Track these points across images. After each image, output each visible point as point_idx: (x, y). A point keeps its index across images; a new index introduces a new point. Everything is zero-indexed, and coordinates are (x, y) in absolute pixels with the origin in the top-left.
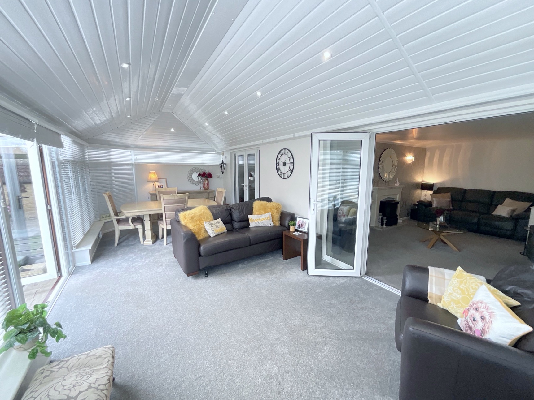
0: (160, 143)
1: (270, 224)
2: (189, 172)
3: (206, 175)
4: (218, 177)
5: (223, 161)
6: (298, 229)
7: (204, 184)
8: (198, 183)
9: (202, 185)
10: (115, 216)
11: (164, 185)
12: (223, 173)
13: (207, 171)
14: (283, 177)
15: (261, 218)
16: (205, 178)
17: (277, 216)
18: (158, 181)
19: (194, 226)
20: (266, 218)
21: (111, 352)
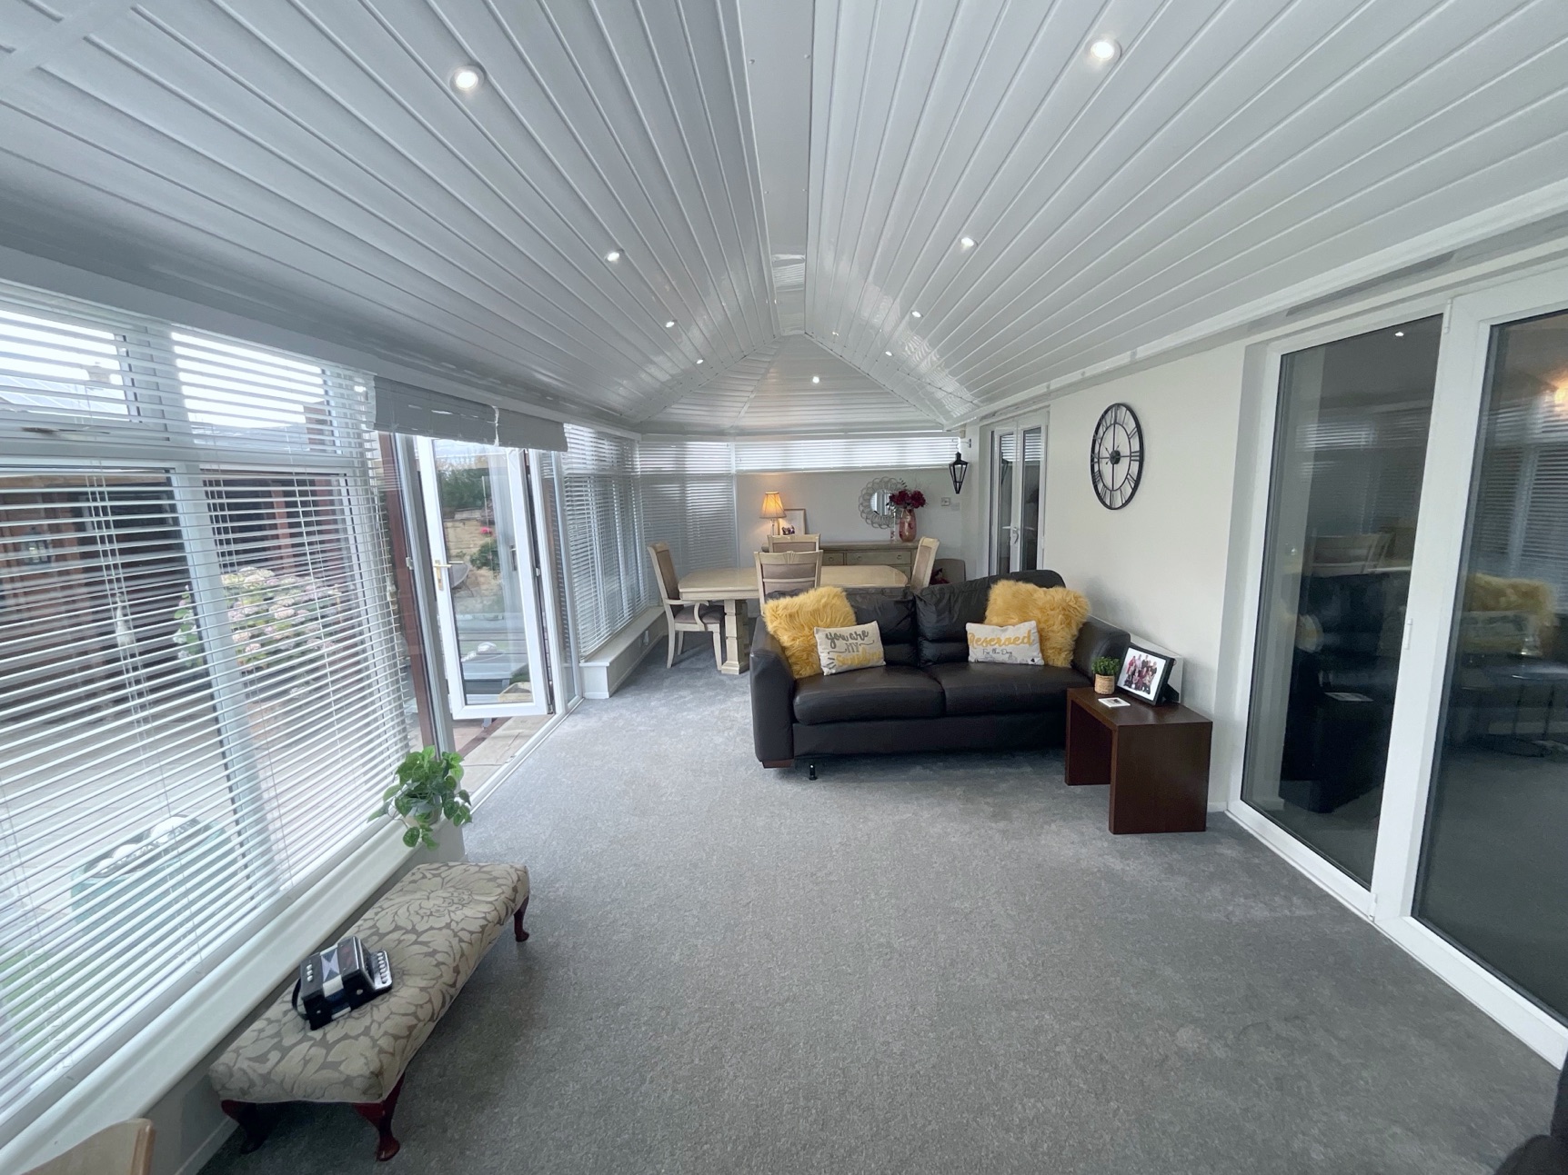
0: (793, 418)
1: (1033, 660)
2: (864, 492)
3: (908, 500)
4: (945, 502)
5: (959, 455)
6: (1127, 688)
7: (902, 524)
8: (886, 521)
9: (896, 529)
10: (669, 598)
11: (799, 526)
12: (958, 492)
13: (912, 487)
14: (1108, 503)
15: (1003, 637)
16: (905, 508)
17: (1062, 637)
18: (784, 517)
19: (793, 640)
20: (1018, 638)
21: (515, 878)
